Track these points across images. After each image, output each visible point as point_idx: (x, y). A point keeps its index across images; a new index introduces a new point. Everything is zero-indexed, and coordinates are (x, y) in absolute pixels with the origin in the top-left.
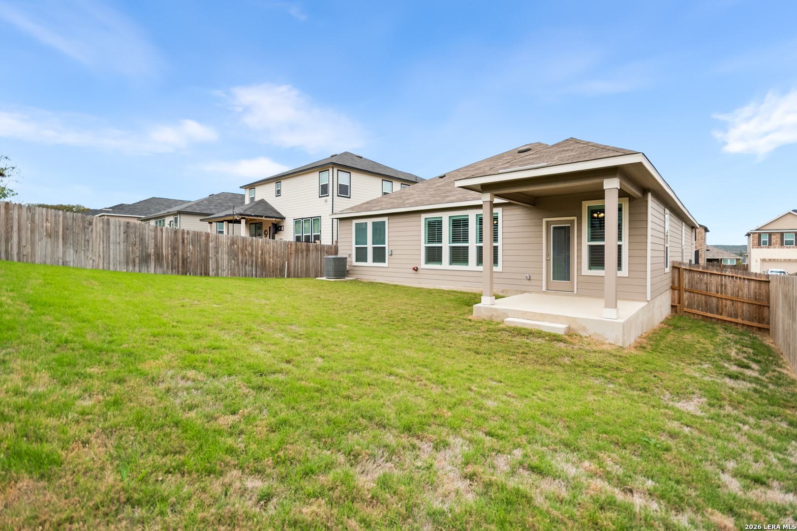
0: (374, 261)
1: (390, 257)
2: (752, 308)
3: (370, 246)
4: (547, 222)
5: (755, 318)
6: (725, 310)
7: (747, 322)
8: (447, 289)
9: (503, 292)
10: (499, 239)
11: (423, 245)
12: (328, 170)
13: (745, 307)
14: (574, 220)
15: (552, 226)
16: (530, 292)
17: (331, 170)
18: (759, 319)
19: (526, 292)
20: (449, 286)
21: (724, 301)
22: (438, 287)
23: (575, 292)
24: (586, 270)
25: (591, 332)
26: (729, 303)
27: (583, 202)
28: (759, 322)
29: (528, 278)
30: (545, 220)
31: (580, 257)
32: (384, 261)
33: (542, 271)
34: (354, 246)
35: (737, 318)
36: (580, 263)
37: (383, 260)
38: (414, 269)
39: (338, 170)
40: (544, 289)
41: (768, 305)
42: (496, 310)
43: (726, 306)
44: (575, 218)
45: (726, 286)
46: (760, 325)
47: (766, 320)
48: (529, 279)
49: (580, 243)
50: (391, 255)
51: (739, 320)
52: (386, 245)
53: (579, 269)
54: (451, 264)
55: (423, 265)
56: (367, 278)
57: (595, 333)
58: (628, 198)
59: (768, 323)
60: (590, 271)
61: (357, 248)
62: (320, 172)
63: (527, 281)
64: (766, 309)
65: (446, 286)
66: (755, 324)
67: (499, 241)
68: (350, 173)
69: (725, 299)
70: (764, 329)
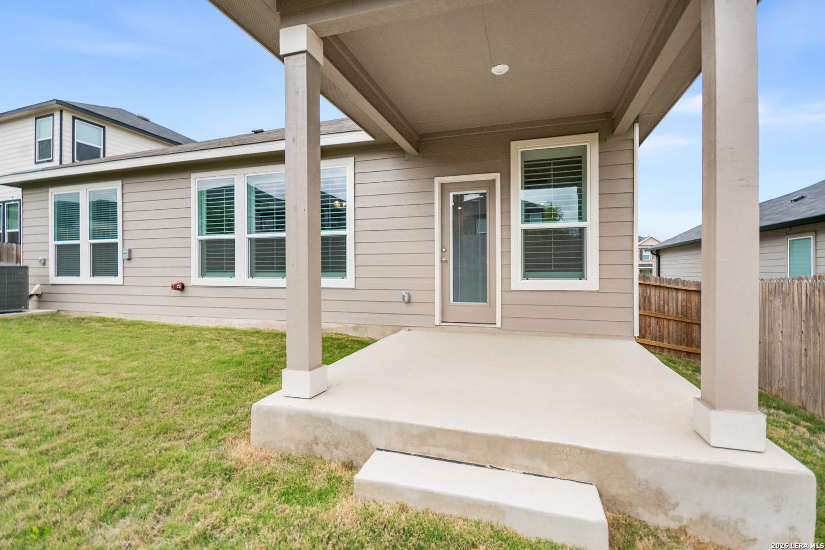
0: (95, 272)
1: (127, 264)
2: (680, 327)
3: (85, 243)
4: (443, 186)
5: (684, 339)
6: (648, 331)
7: (674, 346)
8: (244, 327)
9: (356, 329)
10: (347, 222)
11: (195, 237)
12: (53, 115)
13: (672, 326)
14: (494, 181)
15: (451, 195)
16: (410, 328)
17: (57, 116)
18: (687, 341)
19: (402, 327)
20: (248, 321)
21: (648, 319)
22: (226, 323)
23: (498, 325)
24: (518, 282)
25: (686, 513)
26: (653, 321)
27: (512, 143)
28: (687, 346)
29: (406, 298)
30: (438, 181)
31: (506, 253)
32: (115, 274)
33: (434, 284)
34: (52, 243)
35: (663, 341)
36: (506, 266)
37: (112, 271)
38: (174, 287)
39: (74, 118)
40: (437, 321)
41: (698, 322)
42: (326, 421)
43: (649, 326)
44: (496, 176)
45: (649, 298)
46: (689, 349)
47: (696, 342)
48: (409, 302)
49: (506, 226)
50: (129, 259)
51: (665, 344)
52: (119, 240)
53: (506, 279)
54: (252, 275)
55: (195, 279)
56: (77, 308)
57: (704, 517)
58: (597, 134)
59: (699, 347)
60: (525, 281)
61: (58, 247)
62: (36, 118)
63: (403, 305)
64: (695, 327)
65: (242, 321)
66: (683, 348)
67: (347, 226)
68: (104, 128)
69: (650, 317)
70: (693, 353)
